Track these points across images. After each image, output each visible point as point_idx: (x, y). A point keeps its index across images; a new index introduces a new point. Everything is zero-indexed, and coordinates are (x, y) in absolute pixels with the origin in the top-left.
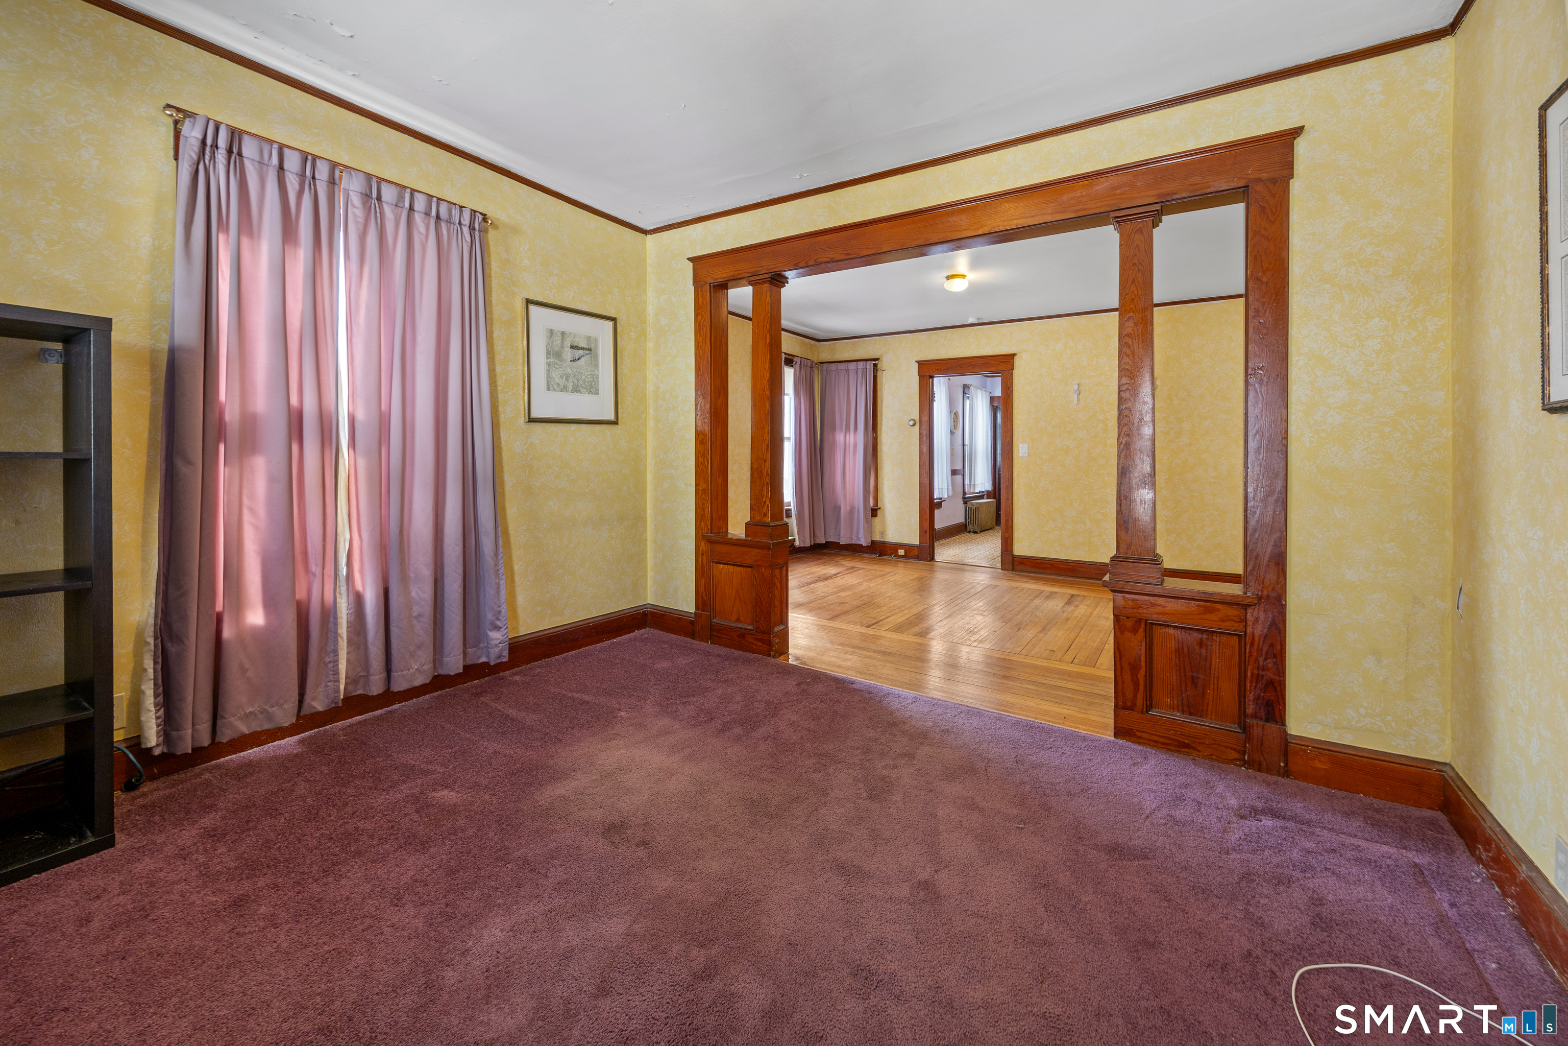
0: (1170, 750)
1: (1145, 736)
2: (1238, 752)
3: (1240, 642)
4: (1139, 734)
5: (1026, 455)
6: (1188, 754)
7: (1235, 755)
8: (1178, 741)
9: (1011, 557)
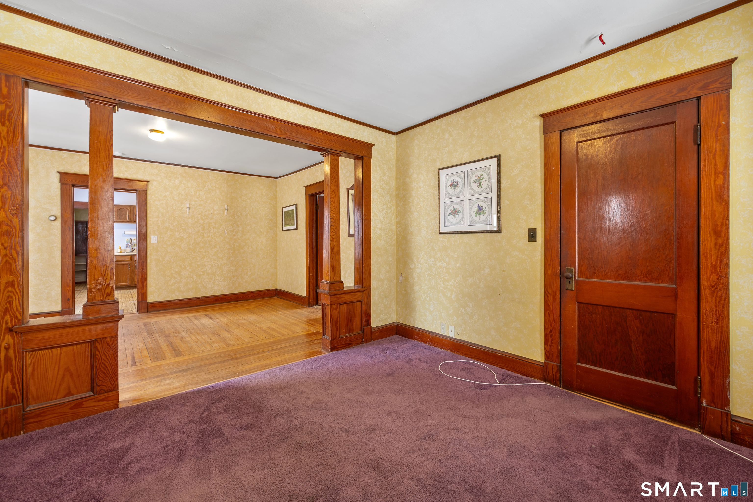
0: (346, 348)
1: (339, 346)
2: (361, 339)
3: (361, 304)
4: (338, 347)
5: (156, 242)
6: (350, 347)
7: (361, 341)
8: (347, 344)
9: (146, 304)
